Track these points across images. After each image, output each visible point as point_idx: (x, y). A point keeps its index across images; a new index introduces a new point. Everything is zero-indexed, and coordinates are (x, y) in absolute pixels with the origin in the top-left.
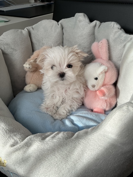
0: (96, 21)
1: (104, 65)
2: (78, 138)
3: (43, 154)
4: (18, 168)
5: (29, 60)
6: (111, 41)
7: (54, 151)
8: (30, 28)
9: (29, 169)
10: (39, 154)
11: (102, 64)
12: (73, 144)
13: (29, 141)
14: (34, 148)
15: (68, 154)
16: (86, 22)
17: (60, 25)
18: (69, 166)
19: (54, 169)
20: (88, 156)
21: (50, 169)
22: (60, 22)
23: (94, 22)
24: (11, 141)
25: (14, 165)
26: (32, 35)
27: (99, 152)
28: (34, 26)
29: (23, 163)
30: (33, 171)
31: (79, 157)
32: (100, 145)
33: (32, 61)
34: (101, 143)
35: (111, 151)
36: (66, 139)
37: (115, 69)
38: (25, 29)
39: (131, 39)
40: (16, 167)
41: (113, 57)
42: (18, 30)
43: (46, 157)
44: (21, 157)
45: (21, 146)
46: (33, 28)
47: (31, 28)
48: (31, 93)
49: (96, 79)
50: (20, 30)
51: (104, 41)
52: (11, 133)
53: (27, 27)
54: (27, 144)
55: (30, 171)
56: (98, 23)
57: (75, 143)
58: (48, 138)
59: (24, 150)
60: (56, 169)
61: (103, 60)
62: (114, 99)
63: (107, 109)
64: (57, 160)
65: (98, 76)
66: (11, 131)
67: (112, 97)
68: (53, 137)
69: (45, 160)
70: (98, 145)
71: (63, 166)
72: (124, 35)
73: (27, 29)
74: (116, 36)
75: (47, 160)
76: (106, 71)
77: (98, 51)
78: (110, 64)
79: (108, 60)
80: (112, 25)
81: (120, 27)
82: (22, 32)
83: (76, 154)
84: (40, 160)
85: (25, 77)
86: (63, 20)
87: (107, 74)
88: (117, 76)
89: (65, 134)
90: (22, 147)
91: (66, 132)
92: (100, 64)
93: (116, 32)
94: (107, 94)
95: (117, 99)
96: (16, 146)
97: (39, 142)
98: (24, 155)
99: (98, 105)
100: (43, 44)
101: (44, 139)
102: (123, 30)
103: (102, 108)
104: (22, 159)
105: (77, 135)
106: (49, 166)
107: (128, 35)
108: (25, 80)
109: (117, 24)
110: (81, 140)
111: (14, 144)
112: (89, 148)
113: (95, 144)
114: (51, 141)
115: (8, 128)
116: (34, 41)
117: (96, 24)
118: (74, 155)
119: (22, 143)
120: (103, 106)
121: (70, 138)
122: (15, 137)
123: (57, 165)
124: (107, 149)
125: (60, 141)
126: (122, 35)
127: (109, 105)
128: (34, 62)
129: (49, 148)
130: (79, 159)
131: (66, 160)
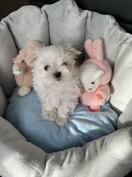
0: (87, 11)
6: (106, 39)
8: (7, 19)
17: (44, 13)
20: (102, 175)
24: (33, 173)
32: (111, 165)
38: (2, 21)
39: (127, 39)
46: (10, 18)
49: (93, 83)
52: (29, 163)
53: (4, 19)
56: (90, 13)
57: (90, 165)
58: (65, 162)
61: (98, 61)
68: (69, 161)
72: (120, 32)
74: (111, 34)
76: (102, 75)
79: (103, 61)
81: (115, 22)
86: (46, 6)
89: (78, 155)
94: (104, 97)
100: (27, 38)
101: (61, 165)
109: (111, 18)
110: (93, 162)
111: (37, 175)
112: (101, 168)
113: (106, 165)
114: (68, 166)
116: (15, 34)
117: (87, 15)
118: (90, 176)
121: (83, 160)
122: (34, 167)
125: (76, 166)
126: (117, 32)
129: (69, 175)
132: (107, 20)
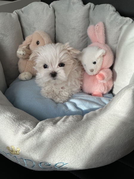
0: (90, 3)
1: (101, 49)
2: (89, 119)
3: (58, 137)
4: (33, 154)
5: (20, 46)
6: (107, 24)
7: (68, 134)
8: (19, 11)
9: (44, 153)
10: (53, 138)
11: (99, 48)
12: (84, 125)
13: (41, 126)
14: (48, 133)
15: (81, 135)
16: (80, 4)
17: (51, 8)
18: (83, 146)
19: (70, 150)
20: (101, 135)
21: (66, 151)
22: (52, 4)
23: (89, 5)
24: (22, 129)
25: (29, 152)
26: (22, 19)
27: (111, 131)
28: (23, 9)
29: (37, 148)
30: (49, 155)
31: (93, 137)
32: (112, 124)
33: (24, 47)
34: (111, 122)
35: (122, 128)
36: (77, 122)
37: (111, 52)
38: (14, 12)
39: (127, 22)
40: (31, 153)
41: (109, 40)
42: (7, 14)
43: (60, 140)
44: (35, 143)
45: (34, 132)
46: (22, 11)
47: (21, 11)
48: (27, 81)
49: (95, 63)
50: (8, 14)
51: (101, 24)
52: (19, 121)
53: (16, 11)
54: (40, 129)
55: (45, 155)
56: (92, 5)
57: (87, 124)
58: (59, 122)
59: (38, 136)
60: (72, 150)
61: (100, 43)
62: (111, 82)
63: (105, 92)
64: (71, 142)
65: (97, 61)
66: (19, 120)
67: (109, 81)
68: (64, 121)
69: (60, 143)
70: (109, 125)
71: (78, 147)
72: (120, 18)
73: (16, 12)
74: (112, 19)
75: (62, 142)
76: (104, 54)
77: (95, 34)
78: (107, 47)
79: (104, 44)
80: (107, 8)
81: (115, 10)
82: (11, 16)
83: (89, 134)
84: (55, 143)
85: (17, 65)
86: (54, 2)
87: (105, 57)
88: (113, 59)
89: (75, 117)
90: (36, 133)
91: (75, 116)
92: (98, 48)
93: (112, 15)
94: (106, 77)
95: (113, 82)
96: (29, 133)
97: (52, 127)
98: (38, 141)
99: (96, 89)
100: (34, 28)
101: (55, 123)
102: (118, 12)
103: (100, 91)
104: (37, 144)
105: (87, 117)
106: (65, 148)
107: (124, 18)
108: (18, 69)
109: (112, 6)
110: (91, 121)
111: (26, 131)
112: (100, 128)
113: (106, 124)
114: (63, 124)
115: (14, 117)
116: (24, 25)
117: (90, 6)
118: (87, 136)
119: (34, 129)
120: (101, 89)
121: (80, 120)
122: (25, 125)
123: (72, 146)
124: (118, 127)
125: (72, 124)
126: (118, 17)
127: (106, 88)
128: (26, 48)
129: (62, 131)
130: (93, 139)
131: (80, 140)
132: (108, 8)
